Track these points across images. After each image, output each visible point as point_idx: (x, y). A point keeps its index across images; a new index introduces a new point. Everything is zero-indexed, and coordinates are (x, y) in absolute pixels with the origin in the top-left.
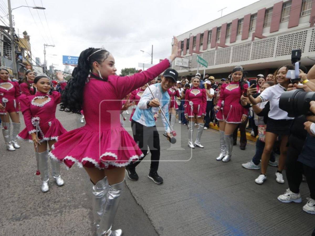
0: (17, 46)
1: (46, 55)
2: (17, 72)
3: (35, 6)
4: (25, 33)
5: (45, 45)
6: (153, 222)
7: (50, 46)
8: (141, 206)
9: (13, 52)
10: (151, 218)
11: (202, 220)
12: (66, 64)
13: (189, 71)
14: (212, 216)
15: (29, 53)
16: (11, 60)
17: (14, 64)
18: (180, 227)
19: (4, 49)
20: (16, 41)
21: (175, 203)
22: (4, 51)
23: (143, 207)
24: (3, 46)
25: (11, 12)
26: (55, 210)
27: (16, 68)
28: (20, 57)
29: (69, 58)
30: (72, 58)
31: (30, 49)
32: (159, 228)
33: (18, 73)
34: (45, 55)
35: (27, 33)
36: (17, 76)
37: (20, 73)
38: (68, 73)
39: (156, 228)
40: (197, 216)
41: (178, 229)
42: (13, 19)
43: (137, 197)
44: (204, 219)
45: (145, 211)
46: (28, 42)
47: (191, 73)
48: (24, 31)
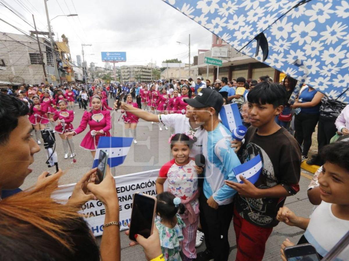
0: (58, 55)
1: (84, 55)
2: (59, 78)
3: (69, 14)
4: (63, 36)
5: (82, 45)
7: (87, 45)
9: (54, 60)
12: (106, 61)
13: (229, 62)
15: (68, 55)
17: (56, 71)
19: (47, 59)
20: (56, 50)
22: (47, 60)
24: (46, 56)
25: (50, 23)
27: (58, 74)
28: (60, 64)
29: (108, 54)
30: (111, 54)
31: (69, 51)
33: (61, 78)
35: (65, 37)
36: (60, 82)
37: (62, 78)
38: (108, 70)
42: (52, 30)
46: (67, 45)
47: (232, 63)
48: (62, 35)
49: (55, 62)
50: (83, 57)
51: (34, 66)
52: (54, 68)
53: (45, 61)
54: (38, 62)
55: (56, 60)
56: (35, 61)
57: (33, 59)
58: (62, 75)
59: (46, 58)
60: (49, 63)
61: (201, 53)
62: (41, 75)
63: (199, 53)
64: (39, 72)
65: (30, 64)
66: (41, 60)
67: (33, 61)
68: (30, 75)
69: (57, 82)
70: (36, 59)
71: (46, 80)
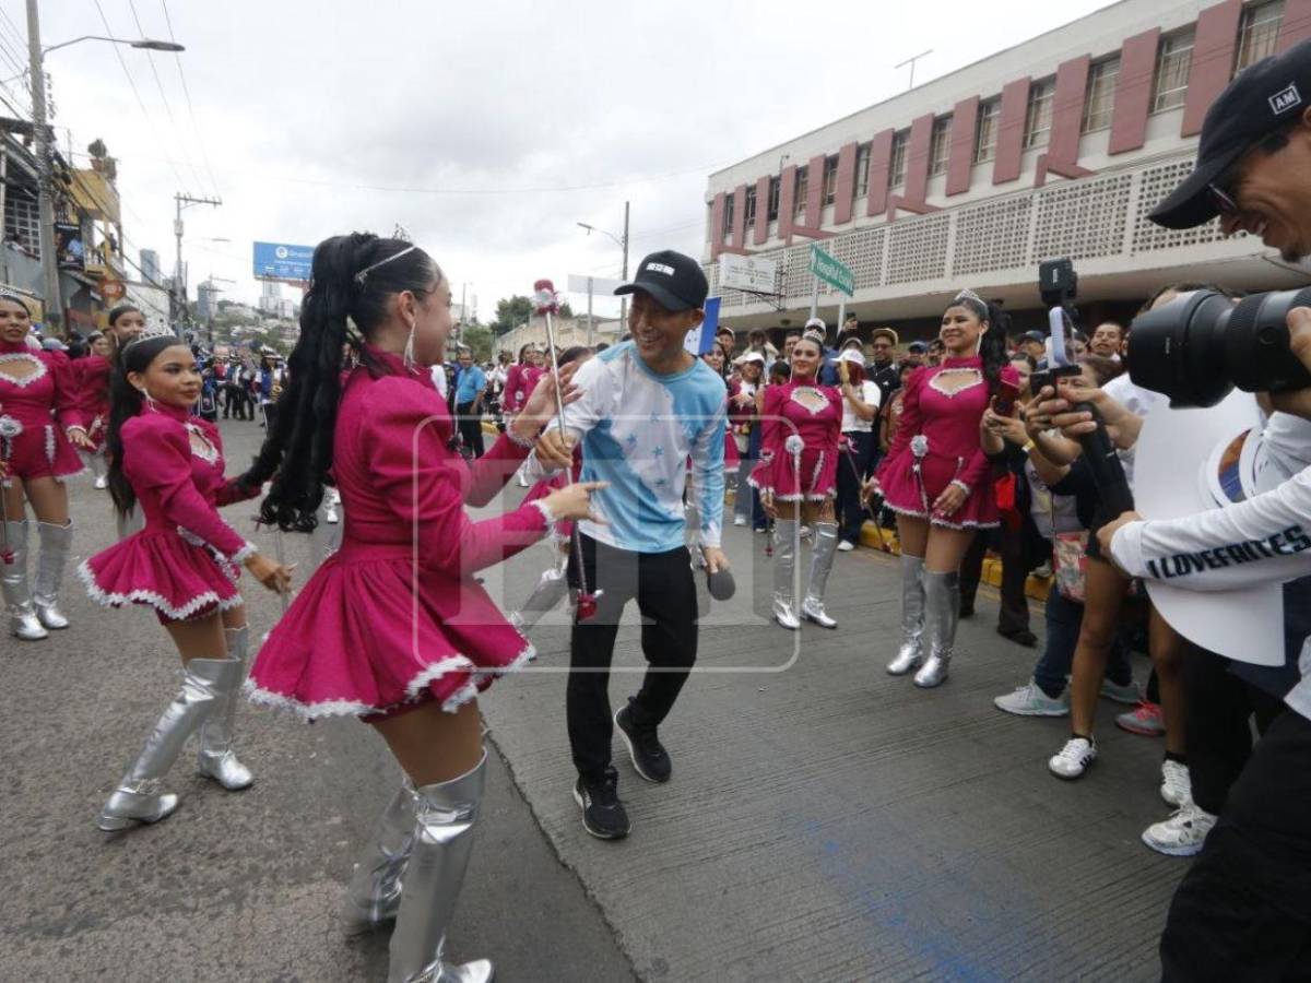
0: (63, 204)
1: (183, 239)
2: (60, 311)
3: (139, 39)
4: (97, 149)
5: (179, 198)
6: (624, 940)
7: (200, 201)
8: (574, 871)
9: (45, 227)
10: (617, 923)
11: (830, 928)
12: (269, 277)
13: (779, 310)
14: (872, 911)
15: (112, 229)
16: (38, 259)
17: (48, 275)
18: (739, 960)
19: (7, 212)
20: (60, 182)
21: (716, 858)
22: (8, 221)
23: (583, 876)
25: (42, 60)
26: (212, 889)
27: (58, 291)
28: (74, 246)
29: (281, 251)
30: (293, 254)
31: (118, 215)
32: (650, 965)
33: (66, 311)
34: (179, 241)
35: (105, 150)
36: (62, 324)
37: (73, 313)
38: (275, 316)
39: (638, 966)
40: (810, 913)
41: (727, 966)
42: (47, 91)
43: (560, 835)
44: (838, 925)
45: (589, 893)
46: (108, 186)
47: (786, 317)
48: (92, 141)
49: (46, 249)
50: (179, 245)
52: (41, 263)
55: (52, 229)
58: (75, 299)
69: (49, 324)
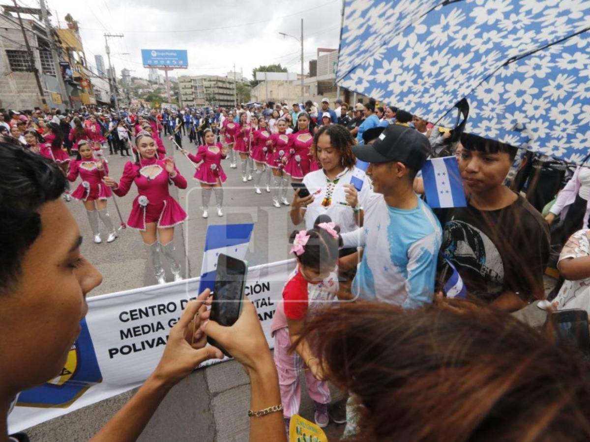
0: (61, 53)
1: (110, 55)
2: (67, 99)
4: (68, 18)
5: (105, 36)
7: (114, 36)
9: (56, 64)
12: (150, 66)
16: (55, 76)
17: (61, 84)
19: (42, 61)
20: (58, 44)
22: (43, 65)
24: (39, 57)
27: (65, 91)
28: (68, 71)
29: (154, 53)
30: (159, 54)
31: (82, 48)
33: (70, 98)
34: (109, 56)
35: (72, 19)
36: (69, 105)
37: (73, 98)
38: (156, 83)
42: (46, 4)
46: (76, 35)
48: (66, 15)
49: (57, 68)
50: (109, 58)
51: (17, 75)
52: (57, 79)
53: (38, 65)
54: (25, 68)
55: (59, 66)
56: (19, 65)
57: (15, 61)
58: (72, 93)
59: (39, 59)
60: (46, 69)
61: (322, 54)
62: (32, 92)
63: (318, 55)
64: (29, 88)
65: (10, 70)
66: (30, 64)
67: (16, 65)
68: (11, 92)
69: (65, 105)
70: (21, 61)
71: (44, 101)
